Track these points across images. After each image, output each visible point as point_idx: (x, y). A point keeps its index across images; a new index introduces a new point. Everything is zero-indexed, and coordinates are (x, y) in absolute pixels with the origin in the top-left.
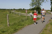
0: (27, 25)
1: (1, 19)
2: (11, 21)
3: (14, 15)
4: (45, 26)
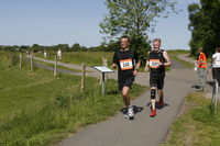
2: (13, 102)
3: (30, 73)
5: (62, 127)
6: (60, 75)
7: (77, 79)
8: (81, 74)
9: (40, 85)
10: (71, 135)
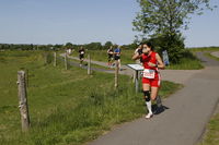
0: (117, 123)
1: (6, 92)
3: (64, 72)
4: (205, 129)
5: (96, 124)
6: (93, 73)
7: (110, 77)
8: (115, 72)
9: (73, 83)
10: (106, 133)
